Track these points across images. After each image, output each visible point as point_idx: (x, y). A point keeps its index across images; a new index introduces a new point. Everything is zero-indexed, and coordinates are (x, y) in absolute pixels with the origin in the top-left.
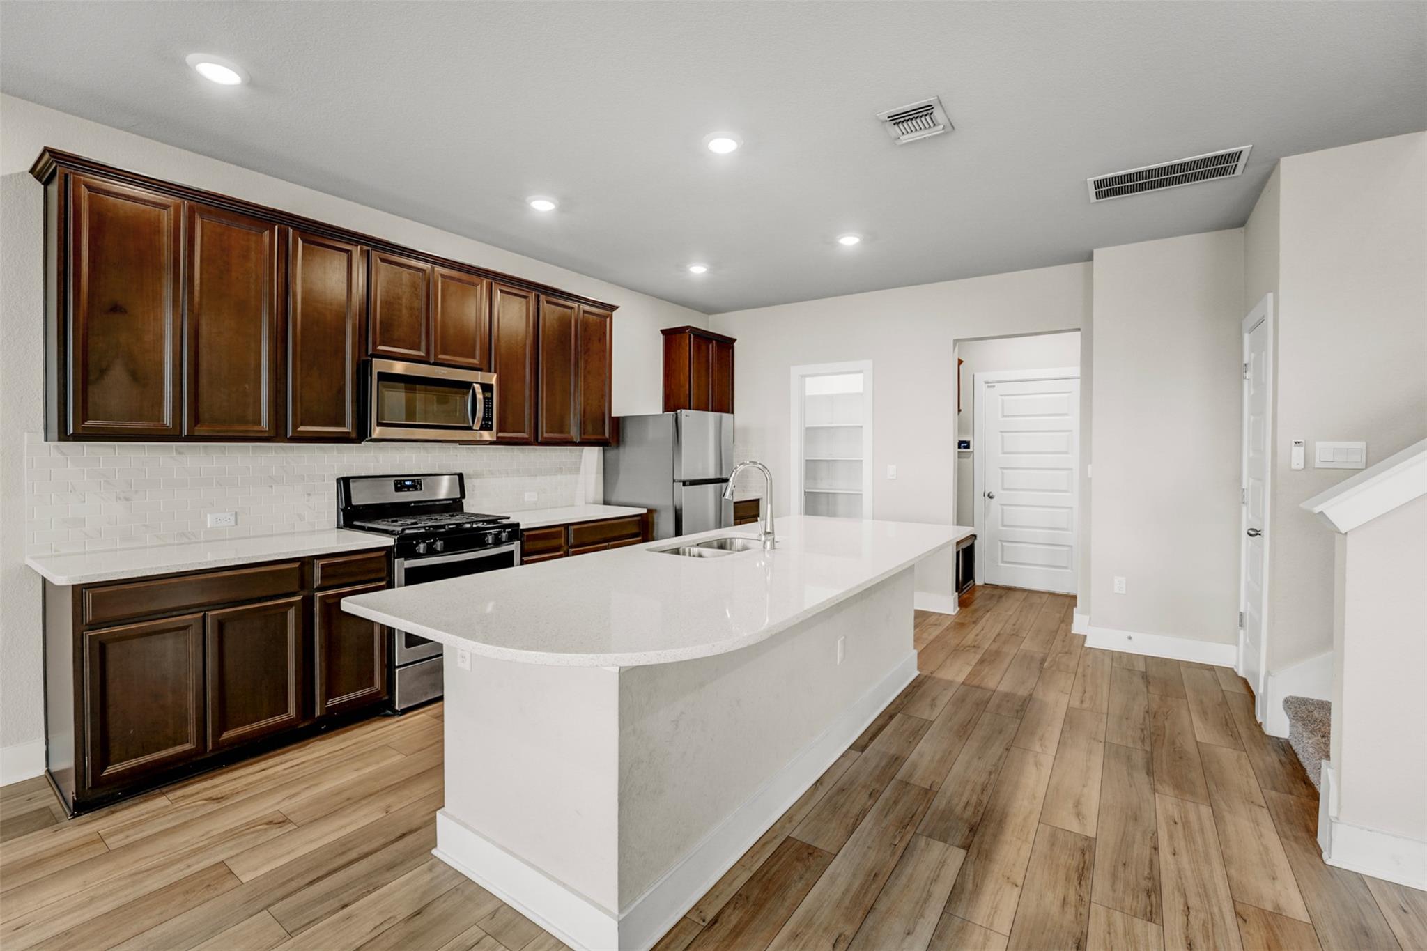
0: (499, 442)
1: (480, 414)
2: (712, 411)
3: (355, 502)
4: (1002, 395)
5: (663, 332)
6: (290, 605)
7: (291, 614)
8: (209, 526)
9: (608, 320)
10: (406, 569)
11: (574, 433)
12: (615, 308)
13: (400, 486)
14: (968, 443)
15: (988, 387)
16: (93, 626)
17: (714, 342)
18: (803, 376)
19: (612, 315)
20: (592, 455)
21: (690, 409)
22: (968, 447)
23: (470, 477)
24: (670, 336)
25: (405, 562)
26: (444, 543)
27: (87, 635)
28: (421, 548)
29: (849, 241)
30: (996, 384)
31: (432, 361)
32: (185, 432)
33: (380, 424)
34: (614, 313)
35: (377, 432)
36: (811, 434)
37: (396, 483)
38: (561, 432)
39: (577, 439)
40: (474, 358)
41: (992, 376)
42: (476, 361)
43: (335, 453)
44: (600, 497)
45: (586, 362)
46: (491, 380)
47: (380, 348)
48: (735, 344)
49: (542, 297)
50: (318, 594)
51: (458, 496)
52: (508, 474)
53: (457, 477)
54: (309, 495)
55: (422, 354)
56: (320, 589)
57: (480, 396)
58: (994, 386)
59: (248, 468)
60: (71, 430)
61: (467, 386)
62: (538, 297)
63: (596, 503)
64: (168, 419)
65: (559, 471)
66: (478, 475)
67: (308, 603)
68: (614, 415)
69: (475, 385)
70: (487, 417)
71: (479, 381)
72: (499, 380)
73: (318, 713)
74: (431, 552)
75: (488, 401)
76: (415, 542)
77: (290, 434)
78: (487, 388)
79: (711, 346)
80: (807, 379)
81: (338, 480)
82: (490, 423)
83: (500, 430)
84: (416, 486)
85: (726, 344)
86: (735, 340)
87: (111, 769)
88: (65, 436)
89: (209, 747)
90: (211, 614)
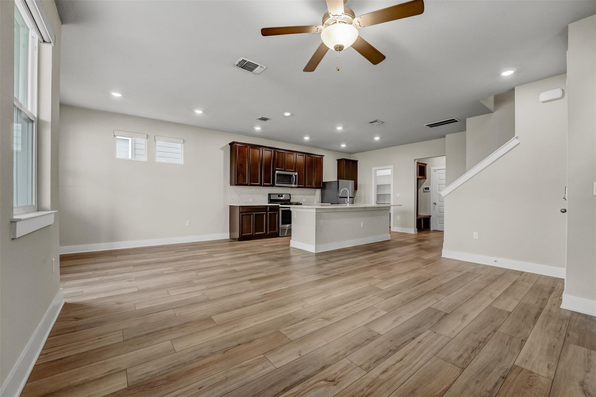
0: (298, 187)
1: (294, 181)
2: (351, 180)
3: (271, 198)
4: (439, 174)
5: (337, 160)
6: (265, 213)
7: (265, 215)
8: (250, 201)
9: (322, 159)
10: (282, 210)
11: (314, 186)
12: (324, 156)
13: (279, 196)
14: (428, 188)
15: (435, 171)
16: (242, 212)
17: (351, 162)
18: (376, 170)
19: (323, 158)
20: (318, 192)
21: (344, 179)
22: (428, 189)
23: (292, 195)
24: (339, 161)
27: (241, 214)
29: (377, 138)
30: (437, 171)
31: (285, 170)
32: (249, 184)
33: (277, 183)
34: (324, 157)
35: (276, 185)
36: (379, 187)
37: (278, 195)
38: (311, 185)
39: (314, 187)
40: (293, 169)
41: (436, 168)
42: (293, 170)
43: (268, 189)
44: (321, 201)
45: (317, 169)
46: (296, 174)
47: (277, 169)
48: (358, 162)
49: (307, 155)
50: (268, 213)
51: (289, 199)
52: (299, 195)
53: (289, 195)
54: (264, 197)
55: (283, 169)
56: (269, 212)
57: (294, 177)
58: (436, 171)
59: (255, 191)
60: (236, 184)
61: (292, 175)
62: (306, 155)
63: (319, 203)
64: (247, 183)
65: (310, 195)
66: (293, 195)
67: (267, 214)
68: (323, 181)
70: (296, 182)
71: (294, 174)
72: (298, 174)
73: (268, 233)
75: (296, 178)
77: (263, 185)
78: (295, 176)
79: (350, 163)
80: (377, 171)
81: (269, 194)
83: (298, 185)
84: (282, 196)
85: (355, 162)
86: (358, 161)
87: (243, 235)
88: (235, 185)
89: (254, 235)
90: (255, 213)
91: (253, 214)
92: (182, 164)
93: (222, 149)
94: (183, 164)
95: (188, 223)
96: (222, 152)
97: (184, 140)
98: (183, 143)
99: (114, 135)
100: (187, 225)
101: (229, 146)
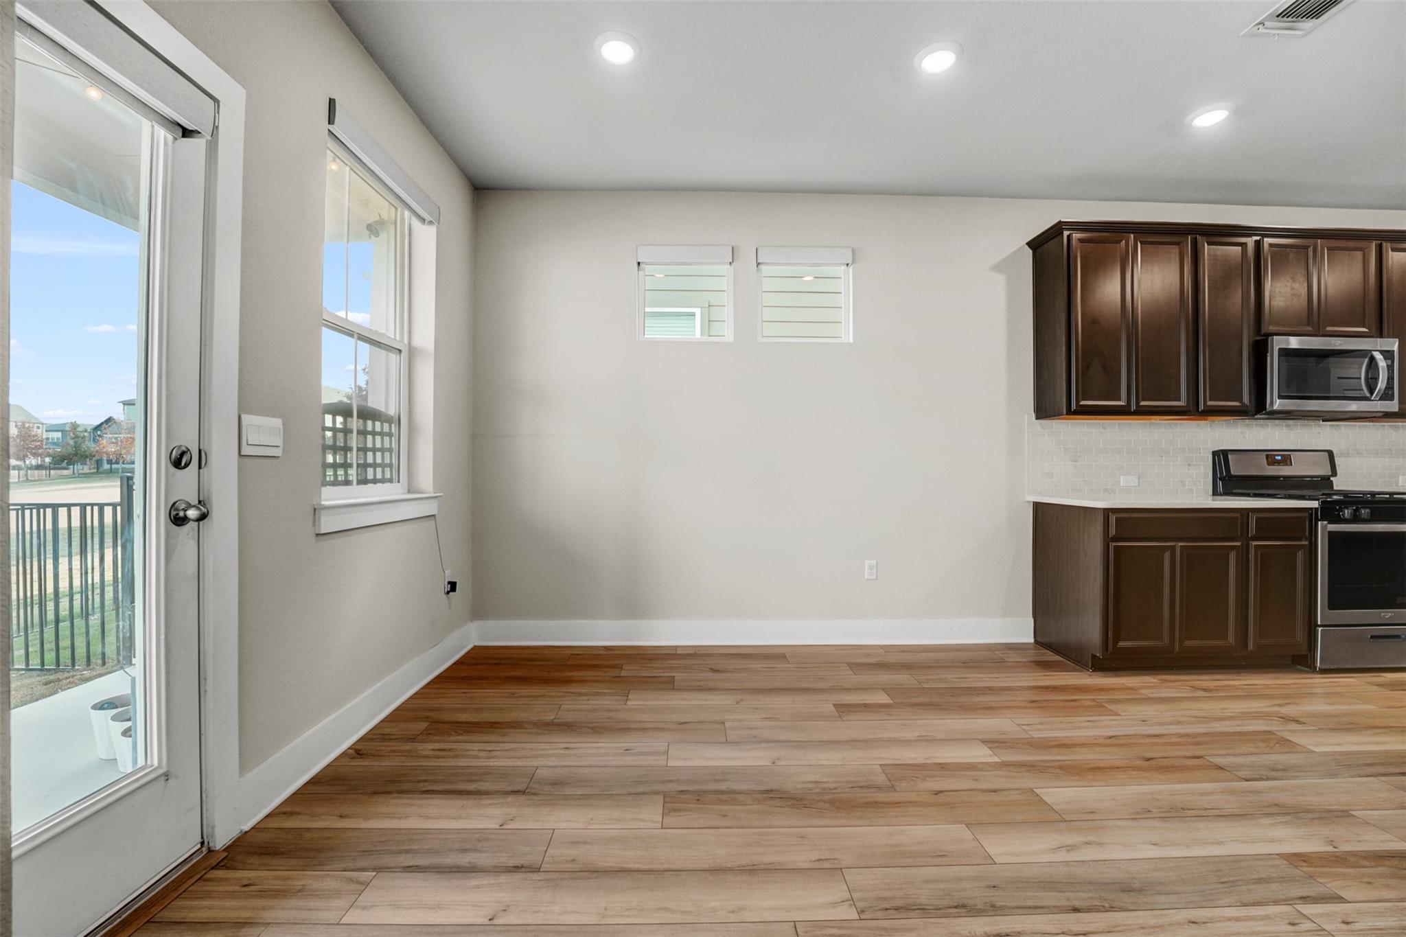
1: (1380, 384)
3: (1232, 473)
6: (1233, 548)
7: (1232, 557)
8: (1122, 485)
10: (1329, 532)
13: (1272, 461)
16: (1115, 538)
25: (1329, 525)
26: (1371, 512)
27: (1112, 545)
28: (1347, 513)
31: (1322, 333)
32: (1133, 408)
33: (1274, 398)
35: (1278, 404)
37: (1267, 456)
42: (1368, 329)
43: (1209, 429)
46: (1393, 347)
47: (1270, 327)
50: (1253, 543)
51: (1329, 473)
52: (1378, 454)
53: (1327, 454)
54: (1189, 465)
55: (1311, 328)
56: (1255, 538)
57: (1380, 365)
59: (1146, 441)
60: (1074, 407)
61: (1367, 354)
64: (1123, 401)
66: (1346, 454)
67: (1244, 553)
69: (1374, 353)
70: (1390, 386)
71: (1379, 349)
72: (1400, 346)
73: (1251, 647)
74: (1356, 519)
75: (1390, 368)
76: (1338, 507)
77: (1200, 409)
78: (1388, 355)
81: (1215, 454)
82: (1390, 393)
83: (1401, 400)
84: (1286, 461)
87: (1122, 644)
88: (1070, 412)
89: (1177, 649)
90: (1180, 544)
91: (1173, 549)
92: (846, 341)
93: (998, 268)
94: (851, 341)
95: (871, 568)
96: (1000, 280)
97: (853, 251)
98: (850, 261)
99: (639, 263)
100: (866, 578)
101: (1029, 252)
